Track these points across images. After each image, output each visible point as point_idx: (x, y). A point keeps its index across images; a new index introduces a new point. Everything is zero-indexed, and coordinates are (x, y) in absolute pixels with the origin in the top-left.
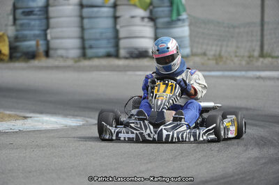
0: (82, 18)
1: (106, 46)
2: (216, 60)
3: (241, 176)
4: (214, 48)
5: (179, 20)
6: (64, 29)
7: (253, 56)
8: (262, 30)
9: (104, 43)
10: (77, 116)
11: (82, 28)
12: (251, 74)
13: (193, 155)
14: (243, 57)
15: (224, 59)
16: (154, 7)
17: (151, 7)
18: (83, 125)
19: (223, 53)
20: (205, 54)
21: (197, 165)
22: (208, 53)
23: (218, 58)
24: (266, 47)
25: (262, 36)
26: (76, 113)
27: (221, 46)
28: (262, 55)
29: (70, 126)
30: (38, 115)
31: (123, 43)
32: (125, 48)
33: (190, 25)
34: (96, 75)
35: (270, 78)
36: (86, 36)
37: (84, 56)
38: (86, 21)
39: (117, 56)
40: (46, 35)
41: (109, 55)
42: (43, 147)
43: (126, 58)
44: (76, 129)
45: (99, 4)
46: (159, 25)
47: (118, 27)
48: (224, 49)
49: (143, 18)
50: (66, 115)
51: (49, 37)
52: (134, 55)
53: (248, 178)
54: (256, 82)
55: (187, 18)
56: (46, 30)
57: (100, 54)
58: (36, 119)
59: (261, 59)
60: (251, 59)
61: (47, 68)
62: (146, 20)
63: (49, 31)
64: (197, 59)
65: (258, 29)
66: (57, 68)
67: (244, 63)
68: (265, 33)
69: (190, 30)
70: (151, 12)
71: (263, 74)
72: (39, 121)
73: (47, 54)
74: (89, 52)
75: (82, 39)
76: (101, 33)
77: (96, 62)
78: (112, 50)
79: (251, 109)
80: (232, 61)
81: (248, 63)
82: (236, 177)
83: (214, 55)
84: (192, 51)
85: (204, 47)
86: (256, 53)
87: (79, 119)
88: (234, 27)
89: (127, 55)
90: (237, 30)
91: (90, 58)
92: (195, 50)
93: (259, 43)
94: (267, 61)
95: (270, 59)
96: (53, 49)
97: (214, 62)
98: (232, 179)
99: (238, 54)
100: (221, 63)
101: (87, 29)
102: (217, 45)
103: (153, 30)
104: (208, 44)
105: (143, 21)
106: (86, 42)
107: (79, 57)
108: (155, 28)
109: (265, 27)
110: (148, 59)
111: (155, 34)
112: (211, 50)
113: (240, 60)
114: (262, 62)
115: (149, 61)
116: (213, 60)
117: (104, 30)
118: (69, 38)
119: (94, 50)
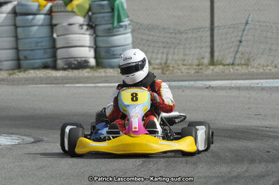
0: (16, 26)
1: (41, 56)
2: (163, 69)
4: (159, 56)
5: (121, 27)
7: (202, 64)
8: (212, 36)
9: (40, 53)
10: (12, 134)
11: (16, 37)
12: (200, 84)
14: (191, 65)
15: (171, 68)
16: (93, 14)
17: (90, 13)
18: (19, 144)
19: (169, 61)
22: (152, 61)
23: (165, 67)
24: (216, 54)
25: (212, 41)
26: (11, 131)
27: (168, 54)
28: (212, 63)
29: (5, 145)
31: (60, 53)
32: (62, 59)
33: (133, 32)
34: (31, 88)
36: (20, 48)
37: (19, 67)
38: (19, 30)
39: (55, 67)
41: (45, 67)
43: (64, 69)
45: (34, 11)
46: (99, 33)
47: (55, 35)
48: (170, 57)
49: (81, 25)
52: (73, 66)
54: (206, 93)
55: (129, 24)
57: (36, 66)
59: (211, 67)
60: (201, 67)
62: (85, 27)
65: (208, 33)
67: (192, 72)
68: (215, 38)
69: (133, 36)
70: (90, 19)
71: (214, 83)
74: (24, 63)
75: (17, 49)
76: (37, 42)
77: (32, 74)
78: (49, 61)
80: (180, 69)
81: (197, 72)
83: (161, 64)
86: (206, 61)
87: (14, 137)
88: (181, 33)
89: (66, 66)
90: (184, 36)
91: (26, 70)
93: (209, 50)
94: (218, 69)
95: (221, 67)
97: (160, 71)
99: (186, 62)
100: (167, 73)
101: (22, 39)
102: (163, 53)
103: (93, 37)
104: (153, 52)
105: (82, 29)
106: (21, 53)
107: (13, 70)
108: (94, 35)
109: (216, 31)
110: (88, 70)
111: (95, 43)
112: (156, 59)
113: (188, 69)
114: (212, 70)
115: (89, 72)
116: (158, 69)
117: (40, 40)
118: (2, 49)
119: (29, 61)
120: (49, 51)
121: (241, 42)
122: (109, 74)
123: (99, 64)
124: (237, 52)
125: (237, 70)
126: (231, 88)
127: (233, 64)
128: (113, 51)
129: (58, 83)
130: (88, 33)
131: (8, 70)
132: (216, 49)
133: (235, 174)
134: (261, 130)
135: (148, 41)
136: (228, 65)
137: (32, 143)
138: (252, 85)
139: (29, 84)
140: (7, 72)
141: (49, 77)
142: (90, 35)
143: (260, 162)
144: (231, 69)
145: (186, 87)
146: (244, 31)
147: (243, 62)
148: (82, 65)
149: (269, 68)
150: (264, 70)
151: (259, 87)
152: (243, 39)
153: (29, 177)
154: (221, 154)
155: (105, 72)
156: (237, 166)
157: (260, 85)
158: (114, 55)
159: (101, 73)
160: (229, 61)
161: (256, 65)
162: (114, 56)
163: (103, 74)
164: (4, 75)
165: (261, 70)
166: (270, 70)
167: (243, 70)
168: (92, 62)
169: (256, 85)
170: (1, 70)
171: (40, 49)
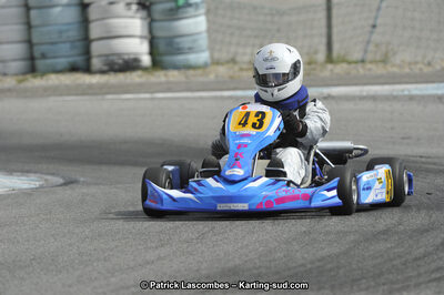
0: (27, 8)
1: (66, 54)
3: (318, 264)
4: (249, 50)
5: (190, 5)
7: (316, 63)
8: (329, 17)
9: (65, 48)
10: (28, 172)
11: (29, 26)
12: (314, 91)
13: (231, 230)
18: (41, 187)
20: (233, 61)
21: (242, 248)
22: (238, 59)
24: (336, 46)
25: (329, 26)
26: (26, 168)
28: (330, 60)
29: (20, 189)
31: (96, 48)
32: (100, 56)
33: (208, 13)
34: (53, 102)
36: (35, 40)
37: (32, 69)
38: (33, 13)
39: (87, 69)
41: (74, 69)
43: (103, 72)
44: (30, 194)
46: (156, 16)
49: (129, 5)
50: (10, 172)
52: (116, 67)
53: (329, 266)
55: (202, 2)
57: (59, 67)
59: (330, 66)
60: (313, 66)
62: (134, 7)
64: (222, 70)
65: (322, 15)
68: (335, 21)
69: (208, 21)
71: (335, 91)
74: (40, 64)
75: (29, 42)
76: (61, 32)
77: (53, 79)
78: (79, 60)
82: (309, 266)
84: (212, 57)
85: (233, 49)
86: (321, 57)
87: (33, 176)
88: (282, 14)
89: (105, 68)
90: (286, 19)
91: (44, 73)
92: (216, 55)
93: (324, 40)
94: (340, 69)
95: (345, 66)
97: (250, 73)
98: (302, 269)
101: (37, 26)
102: (254, 46)
103: (146, 23)
104: (238, 44)
105: (129, 9)
106: (35, 48)
107: (24, 73)
108: (148, 20)
109: (335, 12)
110: (139, 72)
111: (151, 30)
112: (244, 54)
114: (331, 70)
115: (141, 76)
116: (247, 70)
117: (65, 28)
118: (8, 43)
119: (49, 61)
120: (79, 44)
121: (374, 26)
122: (171, 79)
123: (157, 64)
124: (368, 42)
125: (370, 70)
126: (362, 98)
127: (363, 61)
128: (178, 44)
130: (139, 15)
131: (16, 75)
132: (335, 38)
134: (413, 162)
135: (229, 26)
136: (356, 62)
137: (61, 185)
138: (395, 93)
139: (49, 96)
140: (16, 78)
141: (80, 85)
142: (141, 18)
143: (419, 210)
144: (361, 70)
146: (379, 9)
147: (378, 57)
148: (130, 65)
149: (419, 66)
150: (411, 69)
151: (405, 96)
152: (379, 21)
153: (64, 236)
155: (166, 75)
156: (383, 216)
157: (406, 93)
158: (179, 49)
159: (160, 77)
160: (357, 56)
161: (398, 62)
162: (179, 51)
163: (163, 79)
164: (10, 82)
165: (407, 70)
166: (421, 69)
167: (378, 70)
168: (146, 60)
169: (400, 93)
170: (5, 75)
171: (64, 42)
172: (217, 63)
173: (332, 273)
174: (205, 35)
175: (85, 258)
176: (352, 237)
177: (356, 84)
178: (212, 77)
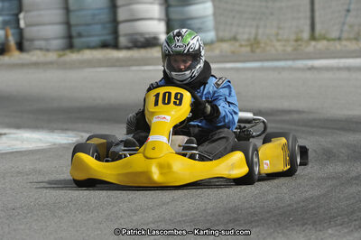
1: (100, 33)
2: (251, 45)
3: (302, 204)
4: (247, 30)
6: (42, 12)
7: (302, 40)
8: (312, 3)
9: (97, 29)
10: (67, 130)
11: (67, 10)
12: (300, 63)
14: (288, 40)
15: (262, 45)
19: (259, 37)
22: (239, 37)
23: (254, 43)
24: (318, 27)
25: (313, 10)
26: (65, 126)
27: (258, 27)
28: (313, 37)
29: (60, 144)
30: (15, 131)
31: (123, 28)
32: (125, 35)
34: (88, 73)
35: (327, 69)
36: (73, 21)
37: (70, 43)
39: (116, 46)
40: (18, 21)
41: (104, 45)
42: (27, 175)
43: (128, 48)
46: (172, 2)
48: (261, 31)
50: (52, 130)
51: (22, 24)
52: (139, 44)
54: (308, 75)
56: (17, 15)
57: (93, 44)
58: (12, 136)
59: (313, 43)
60: (299, 43)
61: (23, 66)
63: (21, 16)
64: (226, 47)
66: (36, 65)
67: (289, 49)
68: (317, 7)
69: (215, 7)
71: (318, 63)
72: (17, 139)
73: (20, 47)
74: (77, 41)
75: (68, 24)
76: (94, 15)
77: (88, 54)
78: (109, 38)
79: (304, 112)
80: (274, 46)
81: (295, 49)
82: (295, 206)
83: (248, 40)
84: (217, 35)
85: (234, 29)
86: (306, 35)
87: (71, 134)
89: (130, 45)
90: (278, 4)
91: (80, 49)
92: (221, 34)
93: (308, 22)
94: (322, 45)
95: (325, 42)
96: (28, 40)
97: (248, 49)
98: (289, 208)
99: (280, 37)
100: (258, 51)
101: (74, 11)
102: (251, 26)
103: (163, 8)
104: (239, 25)
106: (73, 29)
107: (64, 49)
108: (165, 6)
110: (158, 48)
111: (167, 14)
112: (244, 33)
113: (284, 46)
114: (314, 46)
116: (247, 46)
117: (96, 12)
118: (50, 24)
119: (84, 40)
120: (108, 25)
121: (348, 11)
125: (345, 46)
126: (339, 69)
127: (339, 39)
128: (189, 25)
129: (121, 66)
130: (157, 1)
131: (57, 50)
132: (317, 20)
133: (354, 174)
135: (232, 11)
136: (334, 40)
139: (84, 67)
140: (57, 53)
141: (109, 59)
142: (161, 4)
144: (338, 46)
145: (283, 69)
147: (352, 36)
148: (151, 42)
152: (352, 6)
154: (334, 151)
160: (335, 34)
164: (52, 56)
170: (48, 50)
171: (97, 24)
172: (221, 40)
173: (314, 212)
174: (211, 18)
175: (113, 200)
176: (330, 183)
177: (334, 58)
178: (217, 52)
